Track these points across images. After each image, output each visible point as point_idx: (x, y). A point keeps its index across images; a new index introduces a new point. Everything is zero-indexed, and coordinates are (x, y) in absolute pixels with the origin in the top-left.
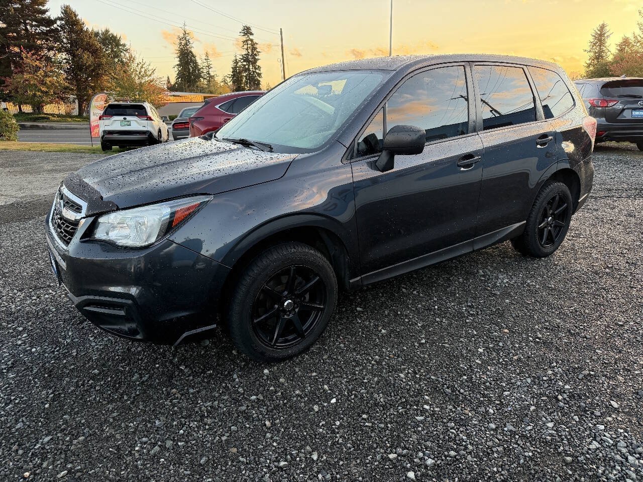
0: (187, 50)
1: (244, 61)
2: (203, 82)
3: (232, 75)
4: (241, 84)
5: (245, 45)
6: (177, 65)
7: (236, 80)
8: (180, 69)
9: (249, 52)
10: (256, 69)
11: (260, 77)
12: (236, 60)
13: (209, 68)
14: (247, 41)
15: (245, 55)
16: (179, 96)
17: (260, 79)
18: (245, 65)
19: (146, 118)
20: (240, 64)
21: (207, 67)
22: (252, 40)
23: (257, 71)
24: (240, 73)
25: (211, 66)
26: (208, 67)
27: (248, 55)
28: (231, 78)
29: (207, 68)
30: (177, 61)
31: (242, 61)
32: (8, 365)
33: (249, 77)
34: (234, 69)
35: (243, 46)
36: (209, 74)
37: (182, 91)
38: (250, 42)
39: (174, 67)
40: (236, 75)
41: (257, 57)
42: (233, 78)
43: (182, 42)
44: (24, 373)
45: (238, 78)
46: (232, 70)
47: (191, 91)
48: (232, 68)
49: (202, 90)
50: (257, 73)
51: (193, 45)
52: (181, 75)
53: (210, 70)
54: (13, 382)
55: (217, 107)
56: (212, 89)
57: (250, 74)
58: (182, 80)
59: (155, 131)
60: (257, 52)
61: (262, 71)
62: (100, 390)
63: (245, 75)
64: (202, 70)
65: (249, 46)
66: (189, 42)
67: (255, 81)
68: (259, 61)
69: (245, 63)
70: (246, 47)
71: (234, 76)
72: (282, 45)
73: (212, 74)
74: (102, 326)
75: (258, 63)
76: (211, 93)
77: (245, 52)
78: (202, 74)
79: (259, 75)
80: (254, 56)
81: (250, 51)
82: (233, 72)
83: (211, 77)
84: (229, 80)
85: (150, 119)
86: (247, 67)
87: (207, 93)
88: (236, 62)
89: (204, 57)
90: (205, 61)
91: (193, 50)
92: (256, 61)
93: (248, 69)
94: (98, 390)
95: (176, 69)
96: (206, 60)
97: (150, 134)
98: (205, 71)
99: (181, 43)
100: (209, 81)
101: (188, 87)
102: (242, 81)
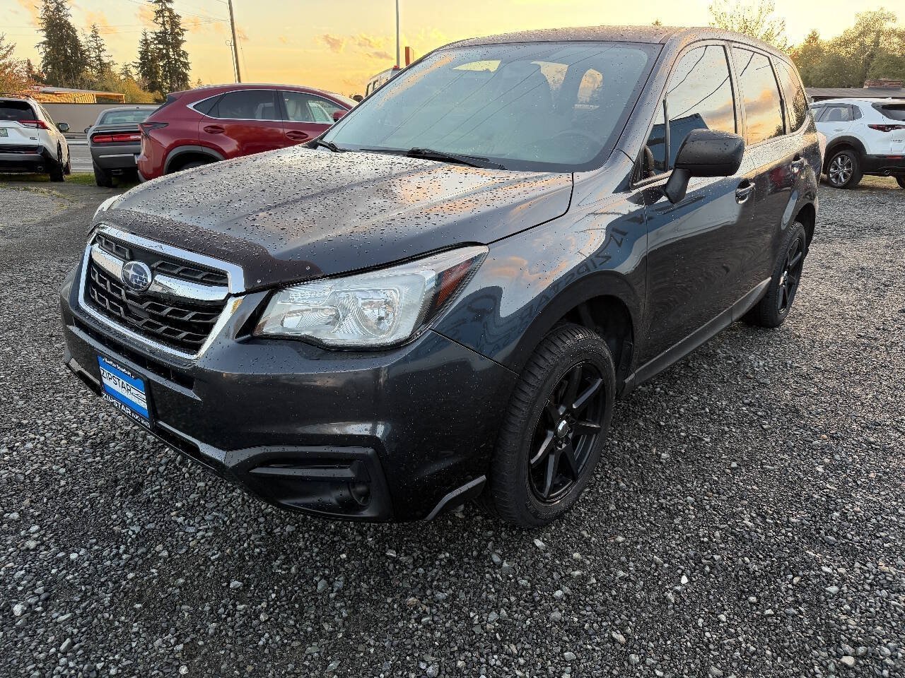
0: (60, 19)
1: (159, 43)
2: (91, 73)
3: (140, 64)
4: (156, 78)
5: (160, 17)
6: (44, 43)
7: (147, 71)
8: (48, 50)
9: (166, 29)
10: (179, 55)
11: (186, 69)
12: (146, 40)
13: (101, 52)
14: (162, 11)
15: (160, 33)
16: (53, 93)
17: (187, 72)
18: (160, 49)
19: (36, 125)
20: (152, 46)
21: (96, 48)
22: (170, 11)
23: (182, 59)
24: (153, 60)
25: (103, 47)
26: (98, 48)
27: (166, 33)
28: (140, 69)
29: (97, 51)
30: (42, 37)
31: (156, 42)
32: (39, 595)
33: (169, 67)
34: (144, 54)
35: (157, 19)
36: (100, 60)
37: (56, 85)
38: (167, 14)
39: (38, 46)
40: (147, 63)
41: (180, 38)
42: (142, 68)
43: (50, 5)
44: (85, 608)
45: (151, 68)
46: (139, 56)
47: (72, 86)
48: (141, 52)
49: (90, 86)
50: (181, 62)
51: (69, 12)
52: (50, 60)
53: (102, 54)
54: (75, 631)
55: (191, 106)
56: (108, 84)
57: (169, 63)
58: (53, 68)
59: (53, 146)
60: (180, 29)
61: (190, 59)
62: (269, 620)
63: (161, 64)
64: (87, 53)
65: (166, 19)
66: (62, 6)
67: (180, 74)
68: (185, 43)
69: (161, 46)
70: (160, 20)
71: (143, 65)
72: (232, 20)
73: (106, 60)
74: (284, 502)
75: (183, 47)
76: (107, 90)
77: (158, 29)
78: (88, 61)
79: (186, 65)
80: (175, 35)
81: (167, 27)
82: (141, 59)
83: (106, 66)
84: (134, 71)
85: (44, 127)
86: (164, 51)
87: (102, 90)
88: (146, 43)
89: (89, 33)
90: (91, 39)
91: (70, 20)
92: (179, 43)
93: (167, 56)
94: (266, 621)
95: (41, 50)
96: (93, 37)
97: (45, 152)
98: (93, 55)
99: (48, 7)
100: (101, 72)
101: (67, 79)
102: (158, 73)
